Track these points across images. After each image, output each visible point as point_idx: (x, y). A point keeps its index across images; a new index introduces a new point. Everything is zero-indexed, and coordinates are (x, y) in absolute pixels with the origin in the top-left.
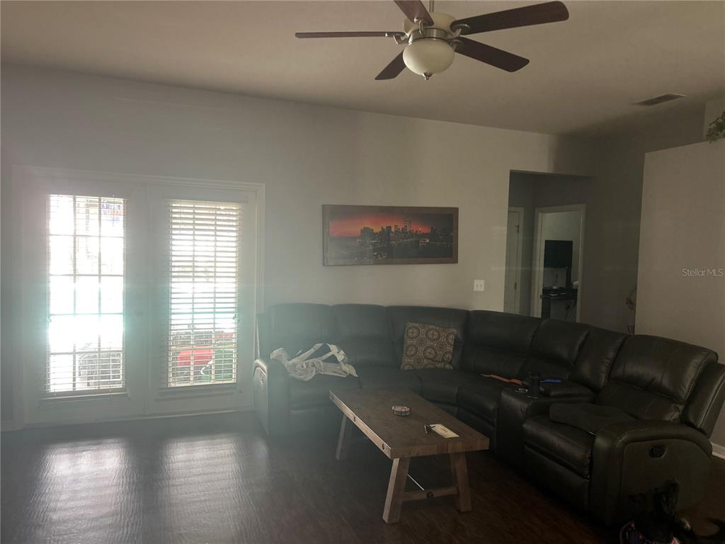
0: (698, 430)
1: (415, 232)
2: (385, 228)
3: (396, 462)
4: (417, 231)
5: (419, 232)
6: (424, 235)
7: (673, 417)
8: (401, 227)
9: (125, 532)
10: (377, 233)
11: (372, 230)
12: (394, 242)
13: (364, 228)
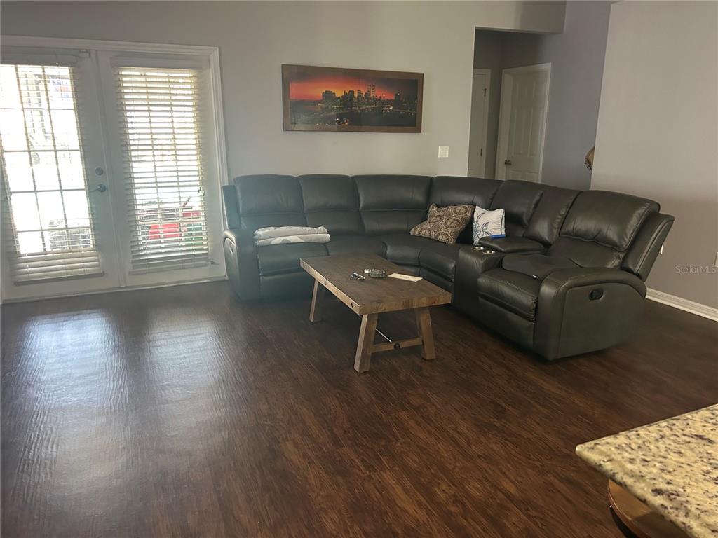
0: (634, 274)
1: (378, 97)
2: (347, 92)
3: (365, 318)
4: (380, 97)
5: (382, 99)
6: (388, 102)
7: (614, 265)
8: (364, 92)
9: (112, 385)
10: (339, 98)
11: (334, 94)
12: (357, 108)
13: (326, 91)
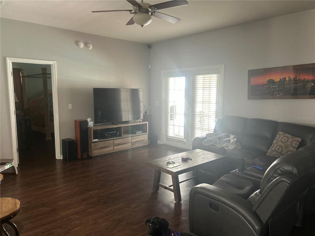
1: (303, 79)
5: (306, 80)
6: (310, 81)
10: (277, 82)
11: (274, 80)
12: (288, 86)
13: (269, 80)
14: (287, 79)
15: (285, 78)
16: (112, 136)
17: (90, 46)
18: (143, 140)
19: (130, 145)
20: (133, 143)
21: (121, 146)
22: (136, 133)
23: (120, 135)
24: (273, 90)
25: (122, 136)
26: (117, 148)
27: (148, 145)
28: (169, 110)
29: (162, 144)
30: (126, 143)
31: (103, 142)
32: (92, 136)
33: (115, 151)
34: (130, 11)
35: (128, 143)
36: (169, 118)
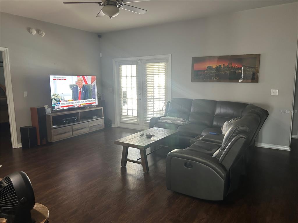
2: (218, 66)
4: (235, 67)
6: (239, 69)
10: (214, 68)
11: (212, 67)
12: (223, 72)
13: (209, 66)
14: (222, 66)
15: (221, 65)
16: (70, 121)
17: (43, 34)
18: (99, 124)
19: (88, 129)
20: (90, 128)
21: (80, 131)
22: (92, 118)
23: (78, 121)
24: (211, 75)
25: (79, 122)
26: (76, 133)
27: (104, 129)
28: (122, 95)
29: (117, 127)
30: (84, 128)
31: (62, 128)
32: (52, 122)
33: (74, 136)
34: (100, 3)
35: (85, 128)
36: (123, 103)
